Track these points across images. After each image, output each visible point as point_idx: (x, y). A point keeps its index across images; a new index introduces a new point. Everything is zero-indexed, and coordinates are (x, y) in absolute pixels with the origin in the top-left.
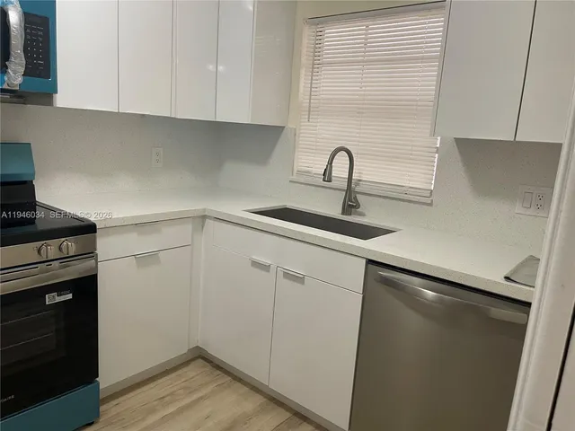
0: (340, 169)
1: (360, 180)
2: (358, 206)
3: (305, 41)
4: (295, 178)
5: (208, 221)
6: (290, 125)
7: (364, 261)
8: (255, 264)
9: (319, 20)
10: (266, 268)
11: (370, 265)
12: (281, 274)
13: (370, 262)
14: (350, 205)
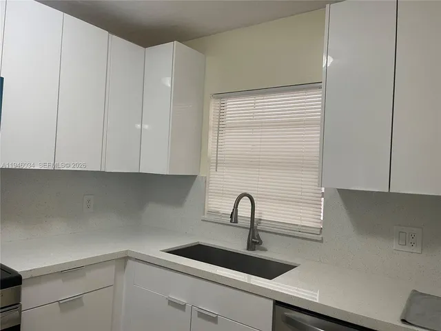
0: (244, 210)
1: (260, 220)
2: (260, 242)
3: (212, 111)
4: (206, 217)
5: (130, 262)
6: (202, 174)
7: (272, 302)
8: (173, 303)
9: (222, 96)
10: (182, 307)
11: (277, 306)
12: (195, 314)
13: (277, 303)
14: (254, 243)
